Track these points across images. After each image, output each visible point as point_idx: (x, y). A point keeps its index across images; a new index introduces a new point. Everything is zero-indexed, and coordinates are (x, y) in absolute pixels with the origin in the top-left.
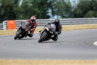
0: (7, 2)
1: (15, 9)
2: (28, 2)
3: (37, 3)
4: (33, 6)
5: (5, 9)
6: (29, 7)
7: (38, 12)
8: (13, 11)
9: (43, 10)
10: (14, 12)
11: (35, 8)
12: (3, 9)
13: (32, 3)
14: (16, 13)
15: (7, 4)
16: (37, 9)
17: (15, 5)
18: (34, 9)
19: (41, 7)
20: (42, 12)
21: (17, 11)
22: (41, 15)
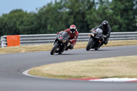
0: (77, 7)
1: (88, 16)
2: (107, 8)
3: (120, 9)
4: (114, 13)
5: (75, 17)
6: (108, 15)
7: (121, 21)
8: (85, 20)
9: (128, 19)
10: (87, 21)
11: (117, 15)
12: (72, 17)
13: (111, 9)
14: (89, 23)
15: (77, 10)
16: (119, 17)
17: (89, 12)
18: (115, 17)
19: (125, 14)
20: (126, 21)
22: (124, 25)
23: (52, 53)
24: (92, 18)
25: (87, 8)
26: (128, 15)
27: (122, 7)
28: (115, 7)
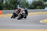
1: (1, 5)
3: (12, 2)
6: (8, 4)
9: (15, 5)
11: (11, 4)
13: (10, 2)
16: (12, 5)
17: (2, 3)
18: (11, 5)
19: (14, 4)
21: (3, 6)
22: (14, 8)
23: (12, 18)
24: (3, 5)
25: (1, 2)
26: (15, 4)
27: (13, 1)
28: (11, 1)
